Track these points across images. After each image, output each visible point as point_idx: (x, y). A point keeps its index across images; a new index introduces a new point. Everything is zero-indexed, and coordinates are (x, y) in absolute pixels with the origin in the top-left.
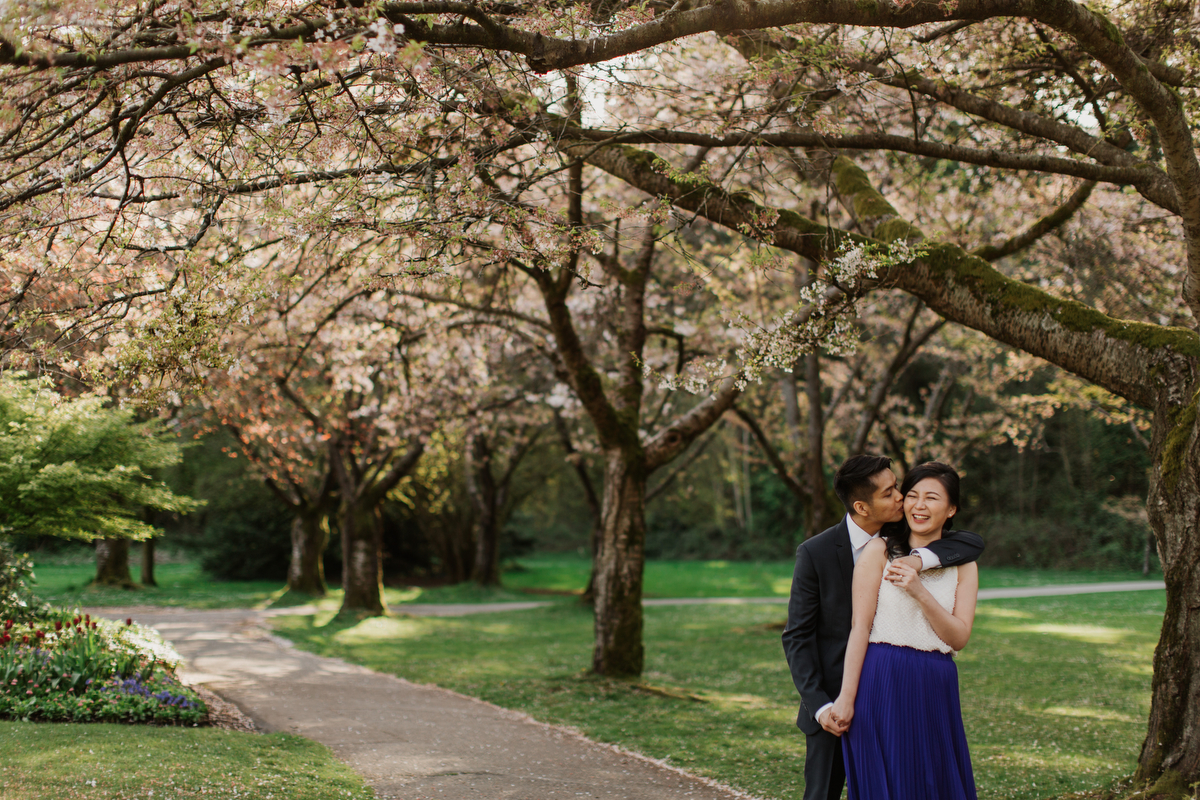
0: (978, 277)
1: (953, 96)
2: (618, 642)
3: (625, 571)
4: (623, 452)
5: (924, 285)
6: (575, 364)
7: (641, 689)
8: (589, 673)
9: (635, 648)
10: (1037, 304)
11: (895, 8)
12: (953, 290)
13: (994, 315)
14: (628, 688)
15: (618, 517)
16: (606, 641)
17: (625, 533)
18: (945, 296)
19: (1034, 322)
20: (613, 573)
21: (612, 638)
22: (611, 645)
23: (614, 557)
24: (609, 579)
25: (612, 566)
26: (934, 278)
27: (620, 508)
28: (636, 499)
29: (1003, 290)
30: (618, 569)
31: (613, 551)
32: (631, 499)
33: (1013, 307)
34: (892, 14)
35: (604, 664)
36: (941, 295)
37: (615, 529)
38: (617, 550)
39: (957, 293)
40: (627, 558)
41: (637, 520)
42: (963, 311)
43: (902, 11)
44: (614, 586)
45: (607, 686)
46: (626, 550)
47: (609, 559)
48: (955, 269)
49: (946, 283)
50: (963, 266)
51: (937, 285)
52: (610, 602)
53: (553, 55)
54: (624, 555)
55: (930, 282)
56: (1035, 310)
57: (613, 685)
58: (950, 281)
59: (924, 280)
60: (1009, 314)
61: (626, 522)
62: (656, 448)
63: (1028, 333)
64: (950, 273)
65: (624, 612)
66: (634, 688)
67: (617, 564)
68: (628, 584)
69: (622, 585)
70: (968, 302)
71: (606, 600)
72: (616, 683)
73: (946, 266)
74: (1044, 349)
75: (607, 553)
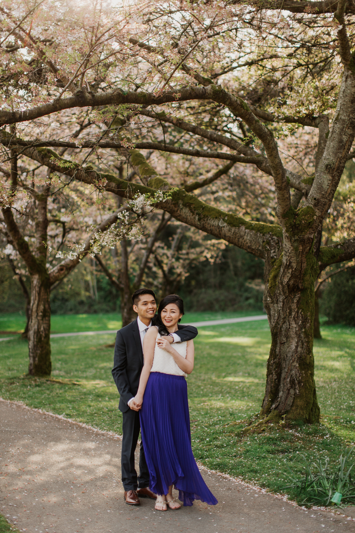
0: (192, 204)
1: (180, 123)
2: (40, 361)
3: (42, 329)
4: (39, 276)
5: (170, 207)
6: (16, 238)
7: (50, 381)
8: (27, 375)
9: (47, 363)
10: (217, 215)
11: (154, 96)
12: (182, 209)
13: (199, 220)
14: (45, 381)
15: (38, 305)
16: (34, 360)
17: (41, 312)
18: (179, 212)
19: (216, 223)
20: (36, 330)
21: (37, 359)
22: (37, 362)
23: (37, 323)
24: (35, 333)
25: (36, 327)
26: (174, 204)
27: (39, 301)
28: (46, 297)
29: (203, 209)
30: (39, 328)
31: (37, 320)
32: (44, 297)
33: (207, 217)
34: (153, 99)
35: (33, 371)
36: (177, 211)
37: (37, 311)
38: (38, 320)
39: (184, 210)
40: (43, 323)
41: (47, 306)
42: (186, 218)
43: (157, 98)
44: (37, 336)
45: (35, 381)
46: (42, 320)
47: (34, 324)
48: (182, 200)
49: (179, 206)
50: (186, 198)
51: (175, 207)
52: (35, 343)
53: (4, 118)
54: (41, 322)
55: (172, 206)
56: (216, 218)
57: (38, 380)
58: (181, 205)
59: (170, 205)
60: (206, 219)
61: (42, 307)
62: (54, 274)
63: (213, 228)
64: (180, 202)
65: (42, 347)
66: (47, 381)
67: (38, 326)
68: (44, 335)
69: (41, 335)
70: (188, 214)
71: (34, 342)
72: (39, 379)
73: (179, 199)
74: (220, 234)
75: (33, 321)
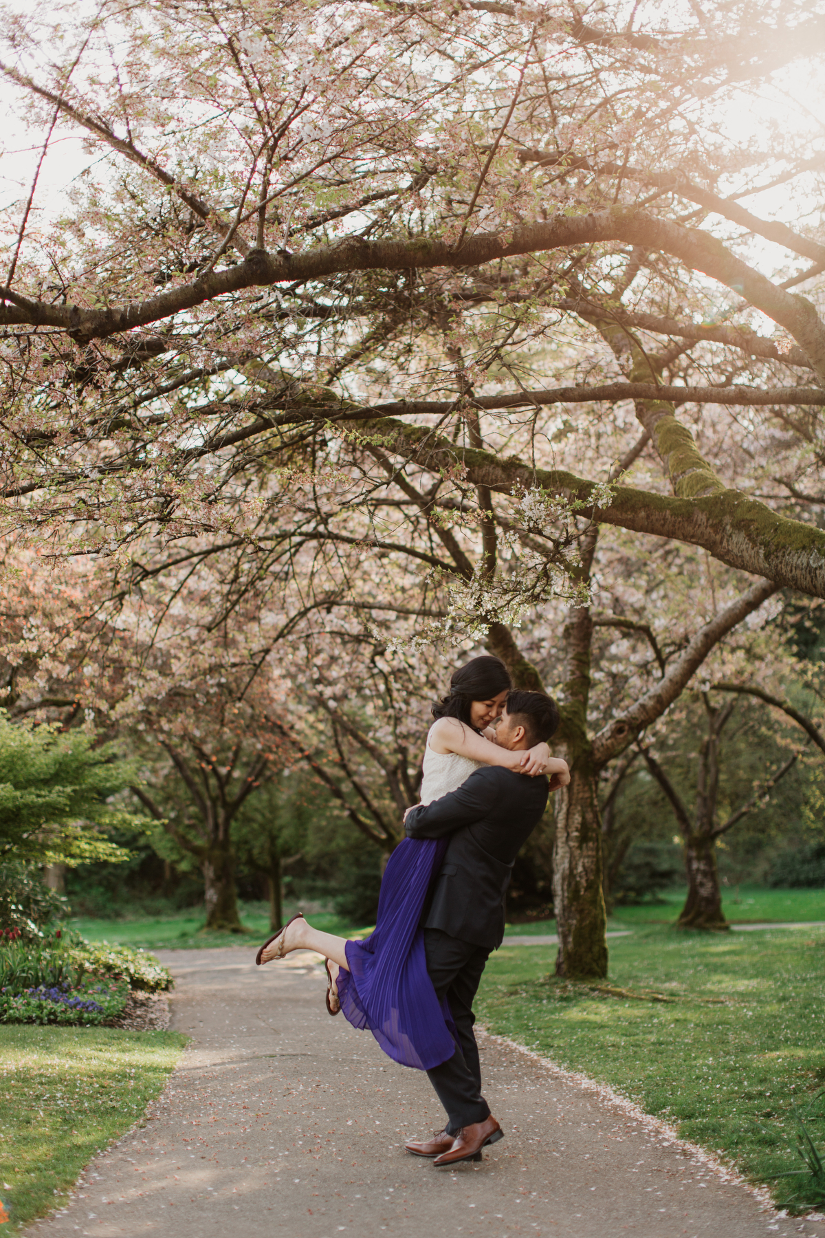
0: (752, 520)
1: (747, 342)
2: (577, 943)
3: (580, 869)
4: (569, 747)
5: (702, 534)
6: (509, 660)
7: (600, 990)
8: (551, 977)
9: (596, 949)
10: (806, 541)
12: (730, 536)
13: (767, 557)
14: (587, 990)
15: (568, 813)
16: (565, 942)
17: (577, 830)
18: (725, 543)
19: (803, 560)
20: (567, 872)
21: (570, 939)
22: (570, 946)
23: (568, 855)
24: (563, 879)
25: (566, 865)
26: (712, 526)
27: (570, 804)
28: (587, 795)
29: (776, 530)
30: (572, 868)
31: (567, 849)
32: (581, 795)
33: (784, 547)
35: (564, 967)
36: (721, 543)
37: (567, 826)
38: (570, 848)
39: (735, 539)
40: (581, 856)
41: (590, 816)
42: (742, 557)
44: (569, 885)
45: (564, 988)
46: (580, 847)
47: (563, 857)
48: (732, 513)
49: (724, 529)
50: (739, 510)
51: (716, 533)
52: (566, 902)
54: (577, 852)
55: (709, 530)
56: (804, 548)
57: (570, 987)
58: (728, 527)
59: (702, 528)
60: (780, 554)
61: (577, 819)
62: (604, 741)
63: (798, 572)
64: (727, 519)
65: (581, 911)
66: (593, 990)
67: (570, 862)
68: (584, 882)
69: (578, 884)
70: (744, 547)
71: (562, 901)
72: (574, 985)
73: (724, 513)
74: (815, 587)
75: (560, 851)
